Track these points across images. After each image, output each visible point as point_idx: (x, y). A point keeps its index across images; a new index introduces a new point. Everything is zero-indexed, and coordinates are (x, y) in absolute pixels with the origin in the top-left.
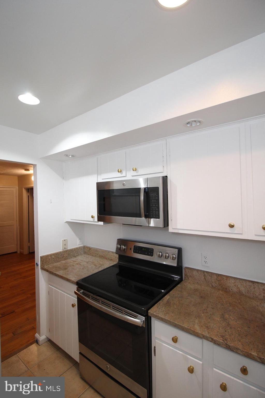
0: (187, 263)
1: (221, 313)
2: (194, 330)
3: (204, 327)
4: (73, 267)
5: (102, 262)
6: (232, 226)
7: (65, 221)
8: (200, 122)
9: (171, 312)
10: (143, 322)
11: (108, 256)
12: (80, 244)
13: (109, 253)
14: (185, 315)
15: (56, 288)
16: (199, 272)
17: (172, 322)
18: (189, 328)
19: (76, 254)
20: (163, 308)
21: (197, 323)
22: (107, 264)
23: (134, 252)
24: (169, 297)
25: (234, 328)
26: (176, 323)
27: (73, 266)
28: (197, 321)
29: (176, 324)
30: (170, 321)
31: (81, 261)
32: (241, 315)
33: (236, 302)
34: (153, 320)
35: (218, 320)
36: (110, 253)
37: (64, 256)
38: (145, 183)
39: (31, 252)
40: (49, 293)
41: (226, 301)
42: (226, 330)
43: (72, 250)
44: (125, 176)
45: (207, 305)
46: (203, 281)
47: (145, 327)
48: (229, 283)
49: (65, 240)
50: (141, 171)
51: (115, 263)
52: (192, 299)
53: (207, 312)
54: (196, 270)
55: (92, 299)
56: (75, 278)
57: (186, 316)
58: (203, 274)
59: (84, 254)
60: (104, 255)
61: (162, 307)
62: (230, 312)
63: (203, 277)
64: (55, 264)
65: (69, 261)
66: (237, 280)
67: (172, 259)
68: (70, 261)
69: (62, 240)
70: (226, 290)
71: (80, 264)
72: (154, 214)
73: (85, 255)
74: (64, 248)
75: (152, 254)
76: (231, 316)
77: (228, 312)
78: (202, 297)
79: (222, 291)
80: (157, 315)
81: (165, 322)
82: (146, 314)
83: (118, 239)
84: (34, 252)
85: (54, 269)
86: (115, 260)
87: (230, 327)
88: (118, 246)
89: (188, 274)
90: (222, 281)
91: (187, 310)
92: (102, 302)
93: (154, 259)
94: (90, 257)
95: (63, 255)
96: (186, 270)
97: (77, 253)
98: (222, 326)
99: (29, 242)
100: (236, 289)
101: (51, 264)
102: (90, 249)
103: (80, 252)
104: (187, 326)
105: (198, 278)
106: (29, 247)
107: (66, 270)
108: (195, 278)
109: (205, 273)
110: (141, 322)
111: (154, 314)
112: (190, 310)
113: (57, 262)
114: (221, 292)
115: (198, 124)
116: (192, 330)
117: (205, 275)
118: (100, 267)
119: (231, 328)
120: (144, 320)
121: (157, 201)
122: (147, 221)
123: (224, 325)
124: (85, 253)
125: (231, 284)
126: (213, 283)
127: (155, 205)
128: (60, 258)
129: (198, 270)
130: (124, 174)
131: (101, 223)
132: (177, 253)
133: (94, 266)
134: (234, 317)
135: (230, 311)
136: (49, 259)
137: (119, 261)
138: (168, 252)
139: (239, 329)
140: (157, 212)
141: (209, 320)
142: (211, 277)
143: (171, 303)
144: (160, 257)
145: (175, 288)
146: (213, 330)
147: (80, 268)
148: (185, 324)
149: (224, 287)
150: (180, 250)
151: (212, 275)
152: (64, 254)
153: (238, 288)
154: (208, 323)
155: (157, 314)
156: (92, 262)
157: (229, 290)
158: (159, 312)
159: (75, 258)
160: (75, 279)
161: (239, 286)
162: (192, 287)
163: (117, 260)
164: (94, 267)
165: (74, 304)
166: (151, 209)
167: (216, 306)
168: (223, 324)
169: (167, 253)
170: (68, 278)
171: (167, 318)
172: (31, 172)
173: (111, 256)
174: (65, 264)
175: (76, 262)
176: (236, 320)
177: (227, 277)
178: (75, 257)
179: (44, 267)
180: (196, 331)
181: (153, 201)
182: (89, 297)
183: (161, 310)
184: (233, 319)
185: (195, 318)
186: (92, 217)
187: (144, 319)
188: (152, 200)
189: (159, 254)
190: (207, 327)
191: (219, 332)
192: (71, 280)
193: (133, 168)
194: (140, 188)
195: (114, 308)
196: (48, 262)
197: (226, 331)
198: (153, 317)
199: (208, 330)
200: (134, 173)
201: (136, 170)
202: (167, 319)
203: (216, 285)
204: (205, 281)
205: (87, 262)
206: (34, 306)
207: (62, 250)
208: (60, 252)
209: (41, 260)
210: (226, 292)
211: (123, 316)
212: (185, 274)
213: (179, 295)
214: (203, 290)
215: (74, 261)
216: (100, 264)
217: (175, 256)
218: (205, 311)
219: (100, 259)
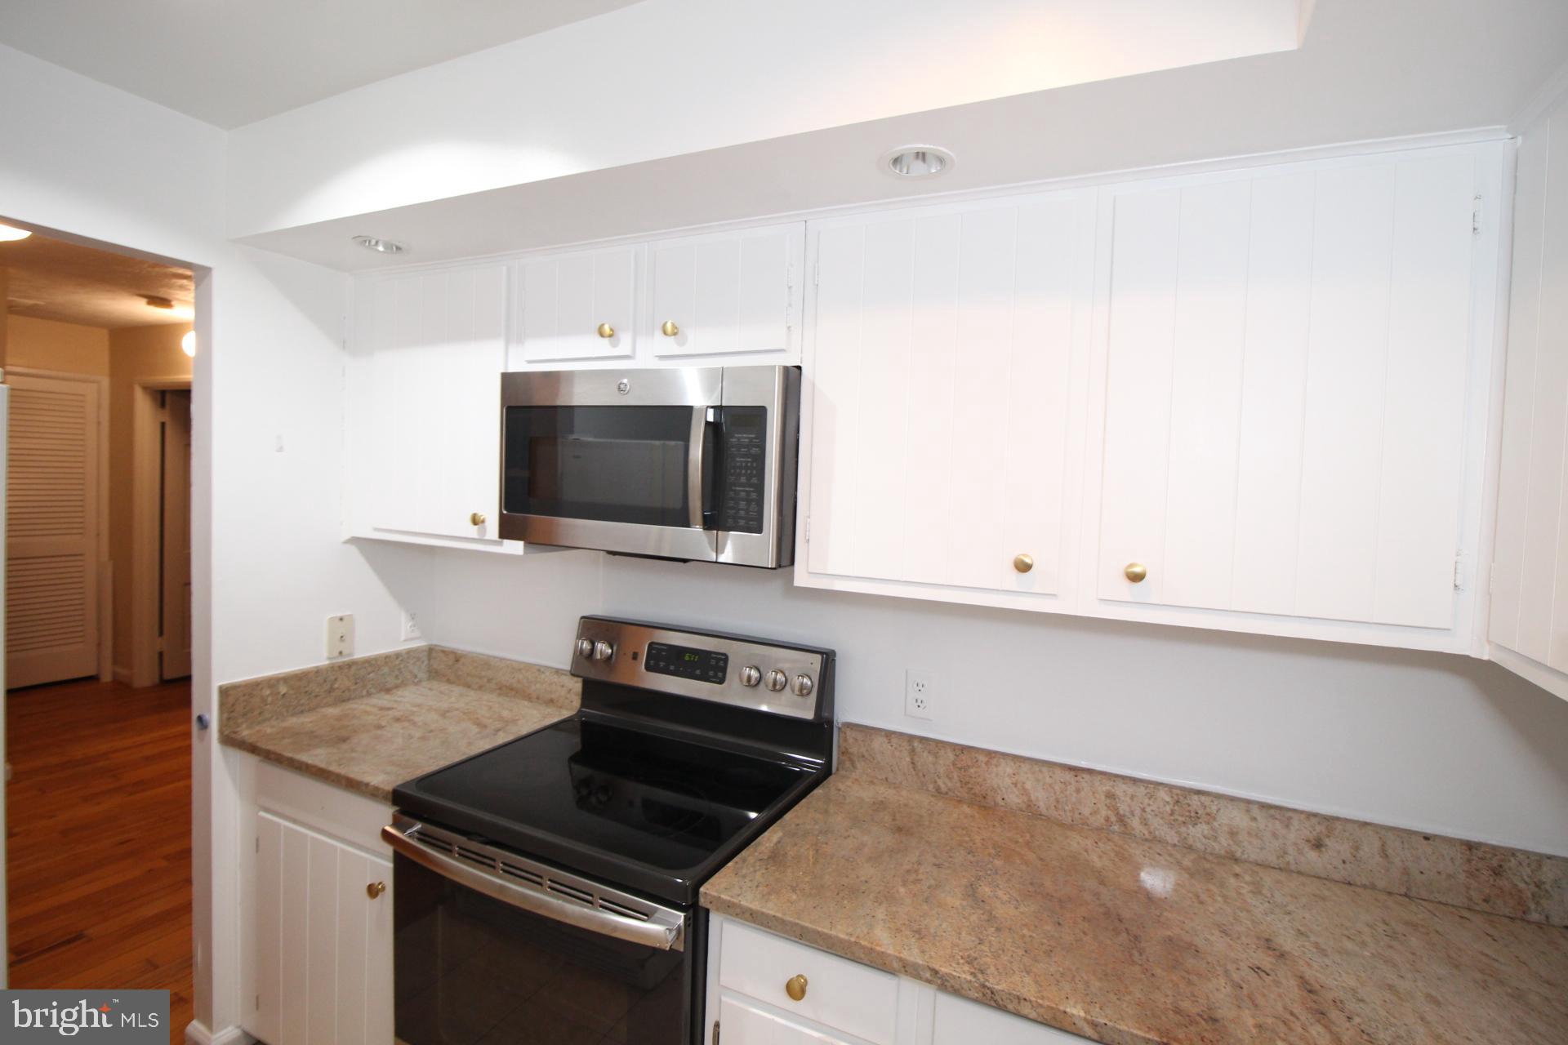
0: (850, 709)
1: (964, 881)
2: (869, 945)
3: (908, 933)
4: (379, 732)
5: (511, 710)
6: (1023, 567)
7: (347, 537)
8: (941, 160)
9: (789, 888)
10: (674, 933)
11: (538, 686)
12: (414, 635)
13: (543, 676)
14: (838, 894)
15: (295, 821)
16: (894, 741)
17: (790, 922)
18: (853, 939)
19: (391, 681)
20: (758, 873)
21: (881, 922)
22: (531, 719)
23: (648, 668)
24: (780, 834)
25: (1010, 929)
26: (807, 924)
27: (380, 727)
28: (881, 913)
29: (803, 927)
30: (783, 922)
31: (415, 709)
32: (1032, 884)
33: (1017, 842)
34: (715, 920)
35: (957, 903)
36: (548, 674)
37: (336, 686)
38: (709, 390)
39: (168, 675)
40: (260, 844)
41: (983, 839)
42: (982, 937)
43: (371, 664)
44: (628, 352)
45: (917, 854)
46: (904, 774)
47: (682, 950)
48: (997, 775)
49: (341, 619)
50: (697, 340)
51: (566, 714)
52: (865, 838)
53: (919, 881)
54: (883, 733)
55: (461, 858)
56: (387, 773)
57: (843, 898)
58: (908, 748)
59: (430, 678)
60: (519, 681)
61: (755, 871)
62: (998, 877)
63: (908, 759)
64: (292, 721)
65: (358, 706)
66: (1024, 762)
67: (797, 692)
68: (363, 707)
69: (329, 617)
70: (983, 803)
71: (412, 718)
72: (742, 513)
73: (435, 684)
74: (337, 654)
75: (720, 674)
76: (1000, 889)
77: (990, 875)
78: (899, 830)
79: (969, 807)
80: (735, 900)
81: (762, 925)
82: (690, 903)
83: (583, 617)
84: (186, 680)
85: (287, 741)
86: (568, 701)
87: (995, 925)
88: (582, 644)
89: (854, 750)
90: (972, 770)
91: (847, 877)
92: (507, 868)
93: (730, 693)
94: (457, 690)
95: (332, 685)
96: (848, 732)
97: (397, 677)
98: (968, 924)
99: (161, 633)
100: (1017, 796)
101: (274, 723)
102: (457, 657)
103: (411, 672)
104: (847, 934)
105: (887, 764)
106: (161, 654)
107: (345, 746)
108: (878, 763)
109: (916, 744)
110: (668, 932)
111: (723, 896)
112: (858, 877)
113: (302, 712)
114: (966, 809)
115: (933, 171)
116: (863, 947)
117: (913, 751)
118: (498, 730)
119: (998, 930)
120: (679, 927)
121: (755, 465)
122: (710, 543)
123: (977, 922)
124: (434, 674)
125: (1000, 779)
126: (939, 778)
127: (749, 479)
128: (316, 696)
129: (889, 734)
130: (624, 348)
131: (516, 547)
132: (816, 671)
133: (475, 727)
134: (1011, 892)
135: (996, 870)
136: (264, 700)
137: (583, 705)
138: (785, 666)
139: (1025, 931)
140: (753, 506)
141: (925, 907)
142: (936, 756)
143: (786, 853)
144: (753, 685)
145: (804, 801)
146: (940, 941)
147: (411, 737)
148: (839, 927)
149: (977, 790)
150: (828, 659)
151: (940, 749)
152: (336, 679)
153: (1025, 792)
154: (921, 916)
155: (732, 897)
156: (464, 713)
157: (995, 802)
158: (741, 888)
159: (387, 697)
160: (385, 778)
161: (1028, 785)
162: (867, 794)
163: (577, 703)
164: (475, 729)
165: (379, 884)
166: (732, 494)
167: (951, 857)
168: (974, 918)
169: (782, 672)
170: (352, 776)
171: (770, 909)
172: (181, 311)
173: (551, 684)
174: (339, 719)
175: (390, 712)
176: (1017, 901)
177: (990, 754)
178: (388, 691)
179: (235, 733)
180: (878, 948)
181: (741, 462)
182: (447, 851)
183: (751, 881)
184: (1005, 898)
185: (876, 904)
186: (476, 520)
187: (681, 921)
188: (738, 459)
189: (749, 678)
190: (918, 932)
191: (958, 946)
192: (367, 785)
193: (664, 325)
194: (690, 408)
195: (559, 888)
196: (256, 712)
197: (981, 942)
198: (718, 909)
199: (921, 941)
200: (669, 346)
201: (675, 334)
202: (772, 913)
203: (950, 784)
204: (914, 773)
205: (444, 714)
206: (187, 908)
207: (327, 662)
208: (318, 671)
209: (222, 705)
210: (984, 807)
211: (595, 916)
212: (844, 750)
213: (817, 827)
214: (906, 805)
215: (382, 709)
216: (501, 718)
217: (809, 683)
218: (912, 877)
219: (501, 699)
